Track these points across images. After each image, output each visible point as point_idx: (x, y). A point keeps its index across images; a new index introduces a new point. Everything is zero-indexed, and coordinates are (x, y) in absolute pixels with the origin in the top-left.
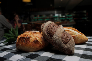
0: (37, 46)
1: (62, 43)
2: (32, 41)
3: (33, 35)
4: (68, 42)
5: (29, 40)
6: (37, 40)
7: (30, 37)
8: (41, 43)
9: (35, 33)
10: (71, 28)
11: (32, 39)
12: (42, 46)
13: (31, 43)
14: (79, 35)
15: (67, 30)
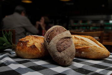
0: (34, 52)
1: (56, 50)
2: (29, 46)
3: (32, 39)
4: (64, 50)
5: (26, 44)
6: (34, 45)
7: (28, 41)
8: (40, 49)
9: (36, 37)
10: (89, 37)
11: (30, 44)
12: (40, 53)
13: (27, 48)
14: (95, 46)
15: (81, 39)
